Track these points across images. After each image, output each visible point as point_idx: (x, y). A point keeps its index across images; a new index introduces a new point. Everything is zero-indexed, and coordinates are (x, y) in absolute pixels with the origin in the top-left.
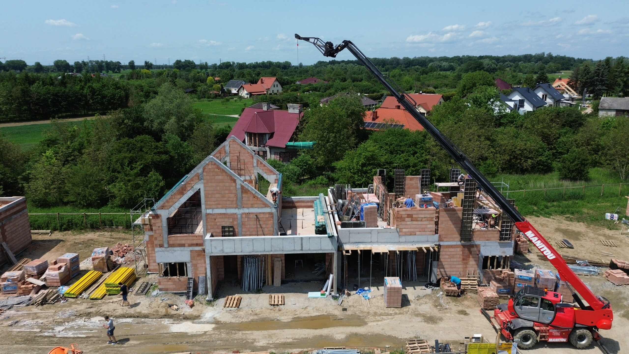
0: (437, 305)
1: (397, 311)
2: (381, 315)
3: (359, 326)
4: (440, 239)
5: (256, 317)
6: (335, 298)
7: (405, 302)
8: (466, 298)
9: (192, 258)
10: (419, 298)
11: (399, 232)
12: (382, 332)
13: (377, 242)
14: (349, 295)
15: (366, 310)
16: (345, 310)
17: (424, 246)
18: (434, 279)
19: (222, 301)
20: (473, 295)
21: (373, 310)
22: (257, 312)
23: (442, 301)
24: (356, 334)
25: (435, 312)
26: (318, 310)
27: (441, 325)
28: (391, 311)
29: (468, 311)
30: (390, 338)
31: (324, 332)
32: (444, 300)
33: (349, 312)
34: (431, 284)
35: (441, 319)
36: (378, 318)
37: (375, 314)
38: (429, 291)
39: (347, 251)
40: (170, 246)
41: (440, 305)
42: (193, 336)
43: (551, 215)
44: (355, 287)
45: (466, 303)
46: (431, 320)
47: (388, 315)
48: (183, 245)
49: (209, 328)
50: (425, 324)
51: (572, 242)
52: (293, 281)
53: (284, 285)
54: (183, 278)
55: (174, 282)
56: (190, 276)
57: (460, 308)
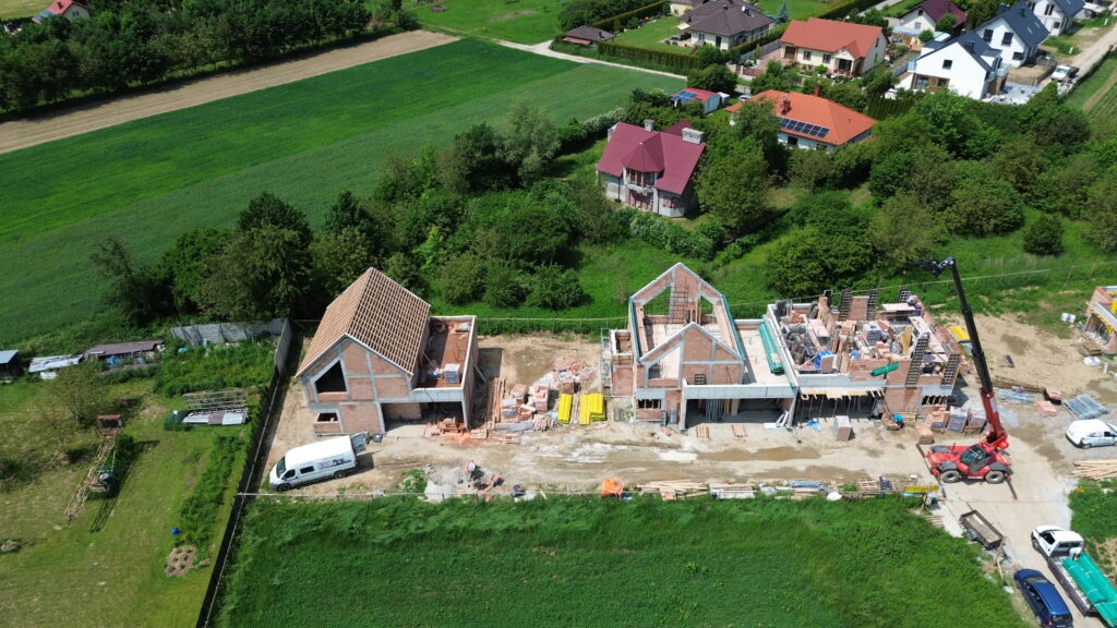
0: (879, 439)
1: (844, 444)
2: (832, 447)
3: (814, 458)
4: (888, 383)
5: (726, 448)
6: (790, 430)
7: (852, 435)
8: (904, 432)
9: (666, 396)
10: (863, 431)
11: (852, 378)
12: (834, 465)
13: (831, 386)
14: (801, 427)
15: (817, 442)
16: (800, 442)
17: (872, 389)
18: (876, 413)
19: (692, 430)
20: (909, 428)
21: (824, 443)
22: (727, 442)
23: (882, 435)
24: (814, 467)
25: (877, 446)
26: (776, 442)
27: (883, 458)
28: (840, 444)
29: (905, 444)
30: (842, 471)
31: (789, 463)
32: (884, 434)
33: (804, 445)
34: (873, 417)
35: (882, 453)
36: (829, 451)
37: (826, 447)
38: (871, 423)
39: (805, 396)
40: (649, 387)
41: (881, 439)
42: (684, 465)
43: (1002, 312)
44: (806, 419)
45: (904, 436)
46: (874, 453)
47: (837, 448)
48: (661, 387)
49: (693, 457)
50: (869, 458)
51: (1014, 358)
52: (747, 410)
53: (742, 413)
54: (657, 410)
55: (649, 413)
56: (663, 408)
57: (899, 442)
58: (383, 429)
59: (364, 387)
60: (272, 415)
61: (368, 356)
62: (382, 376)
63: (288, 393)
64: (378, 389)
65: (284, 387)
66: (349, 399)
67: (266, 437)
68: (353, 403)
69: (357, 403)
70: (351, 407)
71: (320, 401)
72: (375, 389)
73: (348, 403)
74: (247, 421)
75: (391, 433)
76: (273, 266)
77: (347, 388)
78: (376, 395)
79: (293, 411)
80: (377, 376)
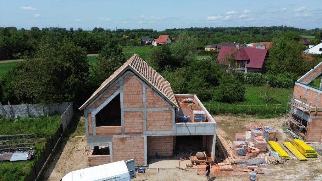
58: (146, 162)
59: (137, 120)
60: (54, 155)
61: (144, 88)
62: (153, 109)
63: (68, 142)
64: (147, 123)
65: (65, 139)
66: (123, 132)
67: (45, 170)
68: (125, 136)
69: (128, 136)
70: (123, 140)
71: (98, 134)
72: (145, 121)
73: (121, 136)
74: (32, 158)
75: (151, 166)
76: (67, 65)
77: (122, 122)
78: (145, 129)
79: (71, 153)
80: (149, 109)
